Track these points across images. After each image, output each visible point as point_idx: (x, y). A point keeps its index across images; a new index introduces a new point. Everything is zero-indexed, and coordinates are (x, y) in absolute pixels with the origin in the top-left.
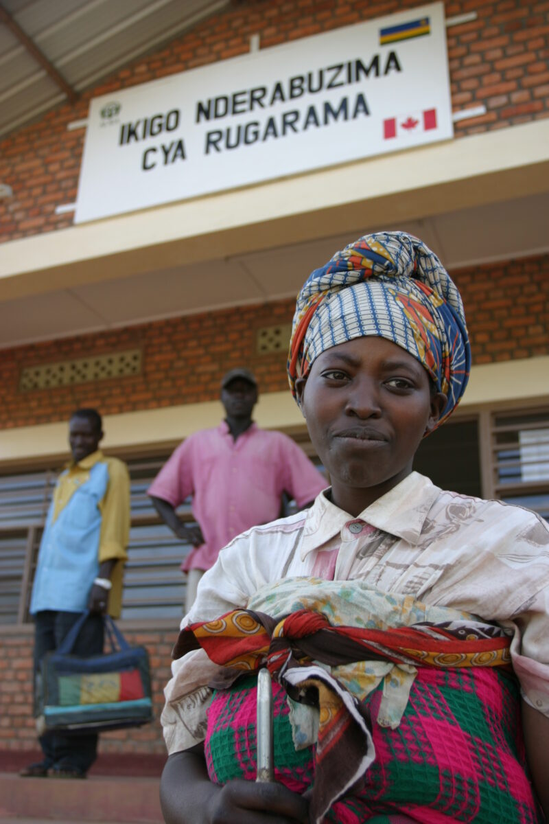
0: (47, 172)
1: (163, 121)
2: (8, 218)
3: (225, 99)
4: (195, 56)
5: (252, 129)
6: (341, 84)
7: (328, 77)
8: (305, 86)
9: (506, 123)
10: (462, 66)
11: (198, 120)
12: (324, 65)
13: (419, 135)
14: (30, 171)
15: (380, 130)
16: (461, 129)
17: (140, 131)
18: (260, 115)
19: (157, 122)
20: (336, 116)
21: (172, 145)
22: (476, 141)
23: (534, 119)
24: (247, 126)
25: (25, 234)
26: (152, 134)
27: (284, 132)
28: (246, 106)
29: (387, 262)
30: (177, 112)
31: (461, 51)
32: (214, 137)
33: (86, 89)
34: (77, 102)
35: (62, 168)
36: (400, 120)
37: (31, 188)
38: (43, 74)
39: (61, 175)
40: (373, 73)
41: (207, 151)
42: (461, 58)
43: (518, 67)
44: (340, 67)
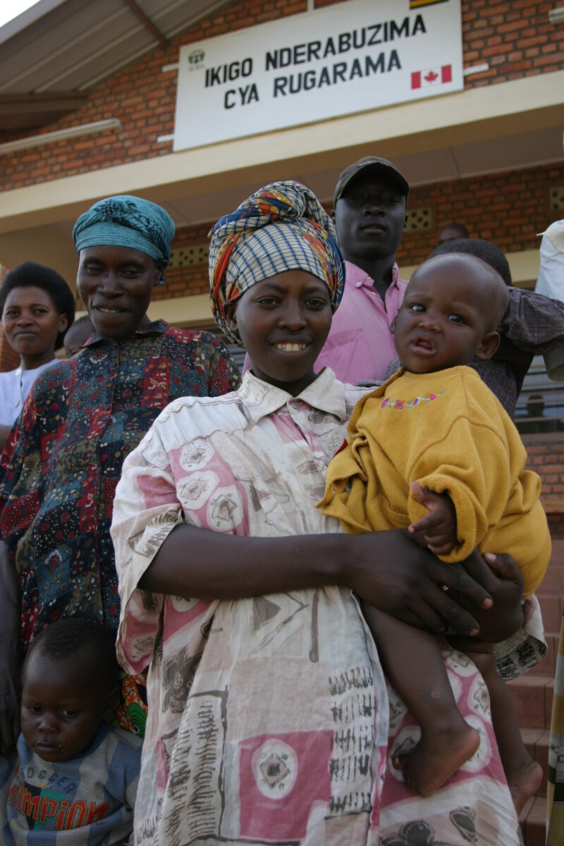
0: (148, 108)
1: (240, 67)
2: (119, 145)
3: (288, 50)
4: (263, 11)
5: (310, 77)
6: (379, 42)
7: (369, 34)
8: (351, 42)
9: (503, 78)
10: (472, 29)
11: (267, 68)
12: (366, 25)
13: (438, 87)
14: (134, 106)
15: (408, 81)
16: (470, 82)
17: (221, 75)
18: (316, 65)
19: (235, 68)
20: (375, 68)
21: (247, 87)
22: (481, 92)
23: (524, 76)
24: (307, 74)
25: (134, 158)
26: (231, 79)
27: (335, 81)
28: (305, 57)
29: (290, 208)
30: (250, 60)
31: (472, 16)
32: (281, 83)
33: (174, 37)
34: (168, 48)
35: (160, 105)
36: (424, 74)
37: (136, 120)
38: (142, 27)
39: (160, 110)
40: (404, 33)
41: (275, 95)
42: (472, 22)
43: (515, 31)
44: (378, 27)
